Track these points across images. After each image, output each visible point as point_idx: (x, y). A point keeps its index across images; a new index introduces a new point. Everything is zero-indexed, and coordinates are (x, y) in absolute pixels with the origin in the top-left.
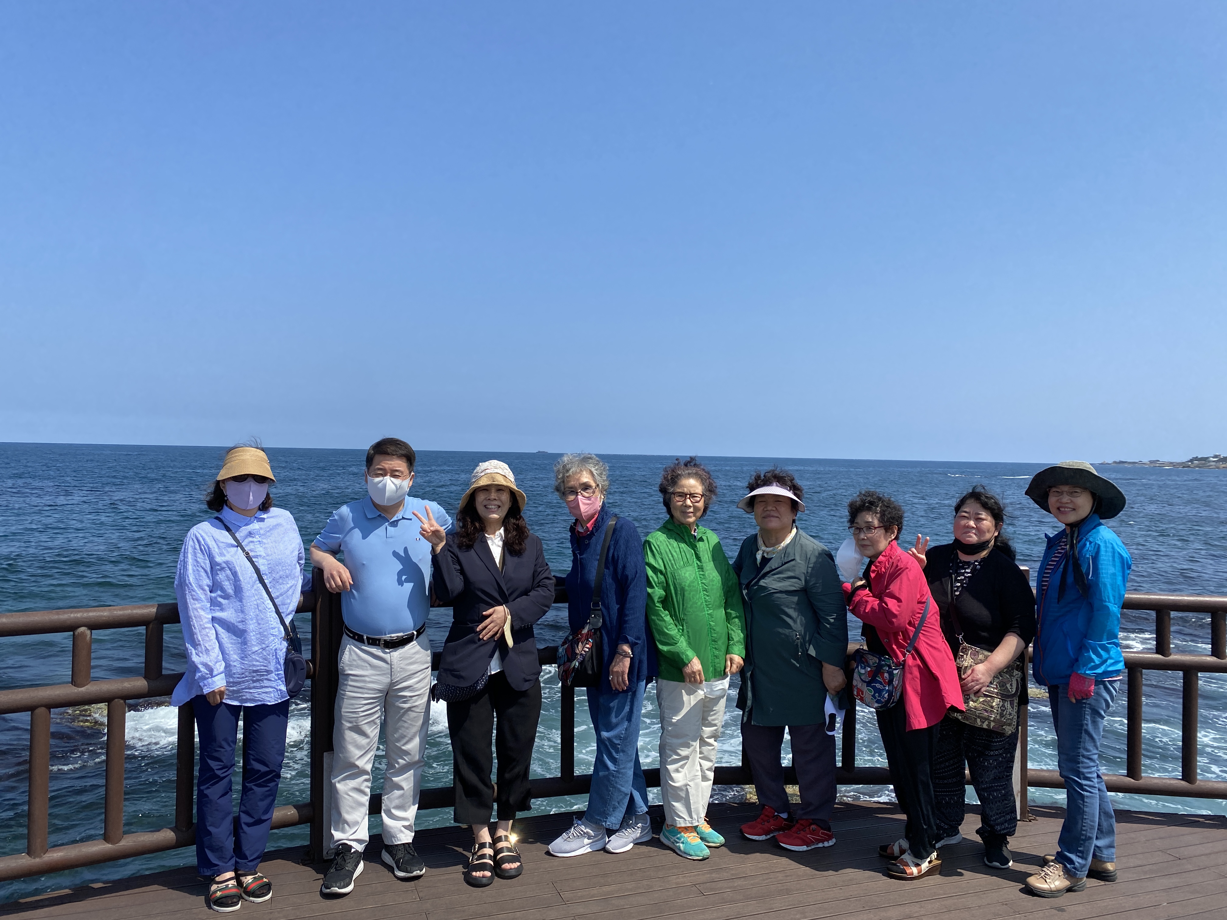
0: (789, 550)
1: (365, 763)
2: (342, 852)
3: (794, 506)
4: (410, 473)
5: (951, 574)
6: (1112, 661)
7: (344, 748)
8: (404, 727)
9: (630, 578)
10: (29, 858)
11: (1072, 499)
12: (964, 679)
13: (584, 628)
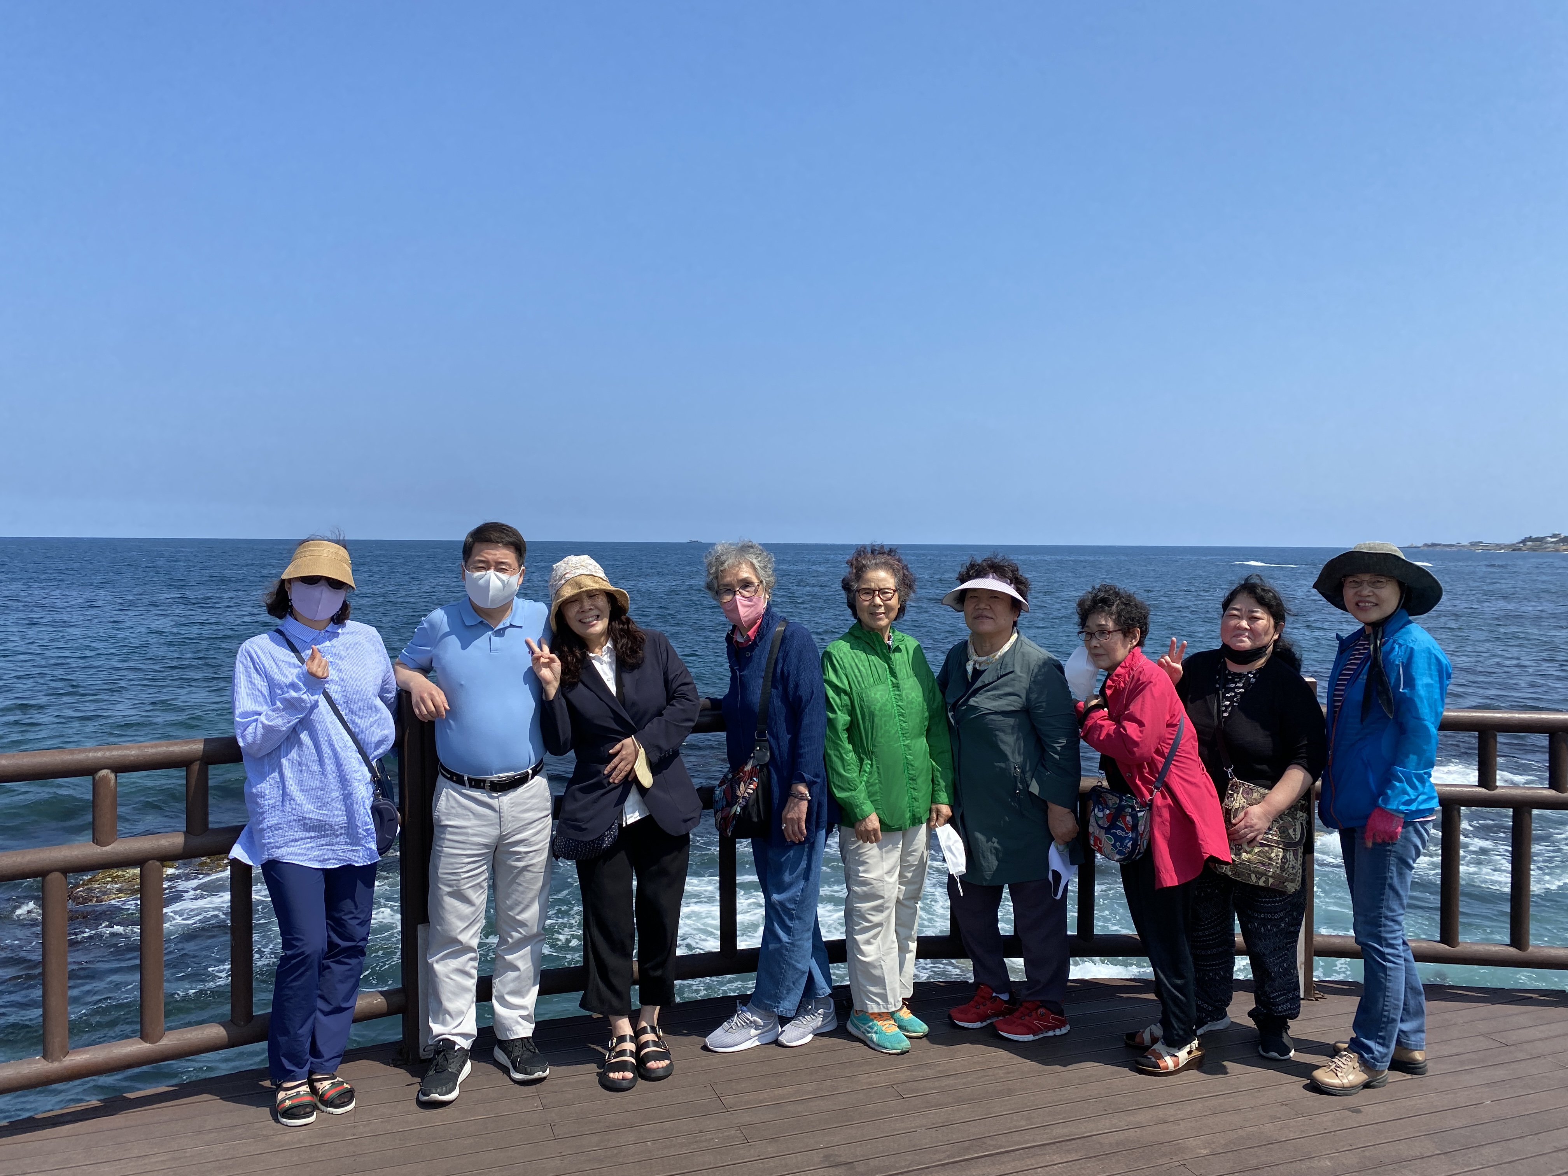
0: (1007, 659)
1: (470, 937)
2: (443, 1050)
3: (1015, 605)
4: (520, 566)
5: (1218, 690)
6: (1424, 797)
7: (443, 919)
8: (518, 891)
9: (804, 700)
10: (45, 1063)
11: (1375, 590)
12: (1235, 825)
13: (746, 764)
